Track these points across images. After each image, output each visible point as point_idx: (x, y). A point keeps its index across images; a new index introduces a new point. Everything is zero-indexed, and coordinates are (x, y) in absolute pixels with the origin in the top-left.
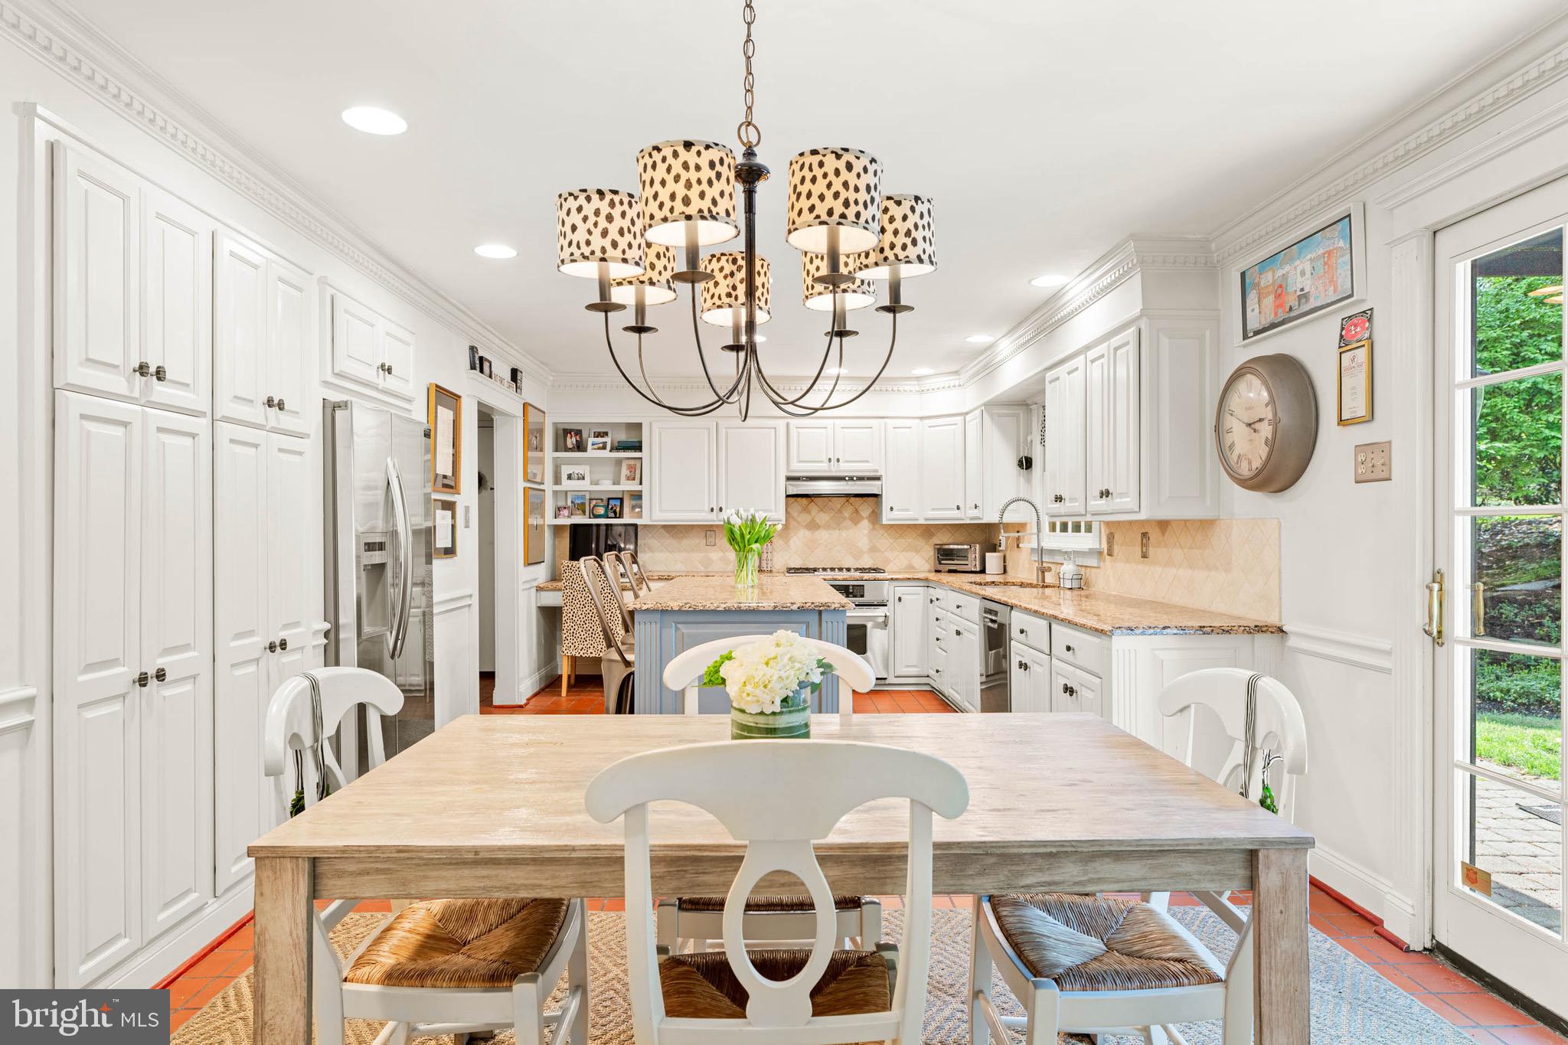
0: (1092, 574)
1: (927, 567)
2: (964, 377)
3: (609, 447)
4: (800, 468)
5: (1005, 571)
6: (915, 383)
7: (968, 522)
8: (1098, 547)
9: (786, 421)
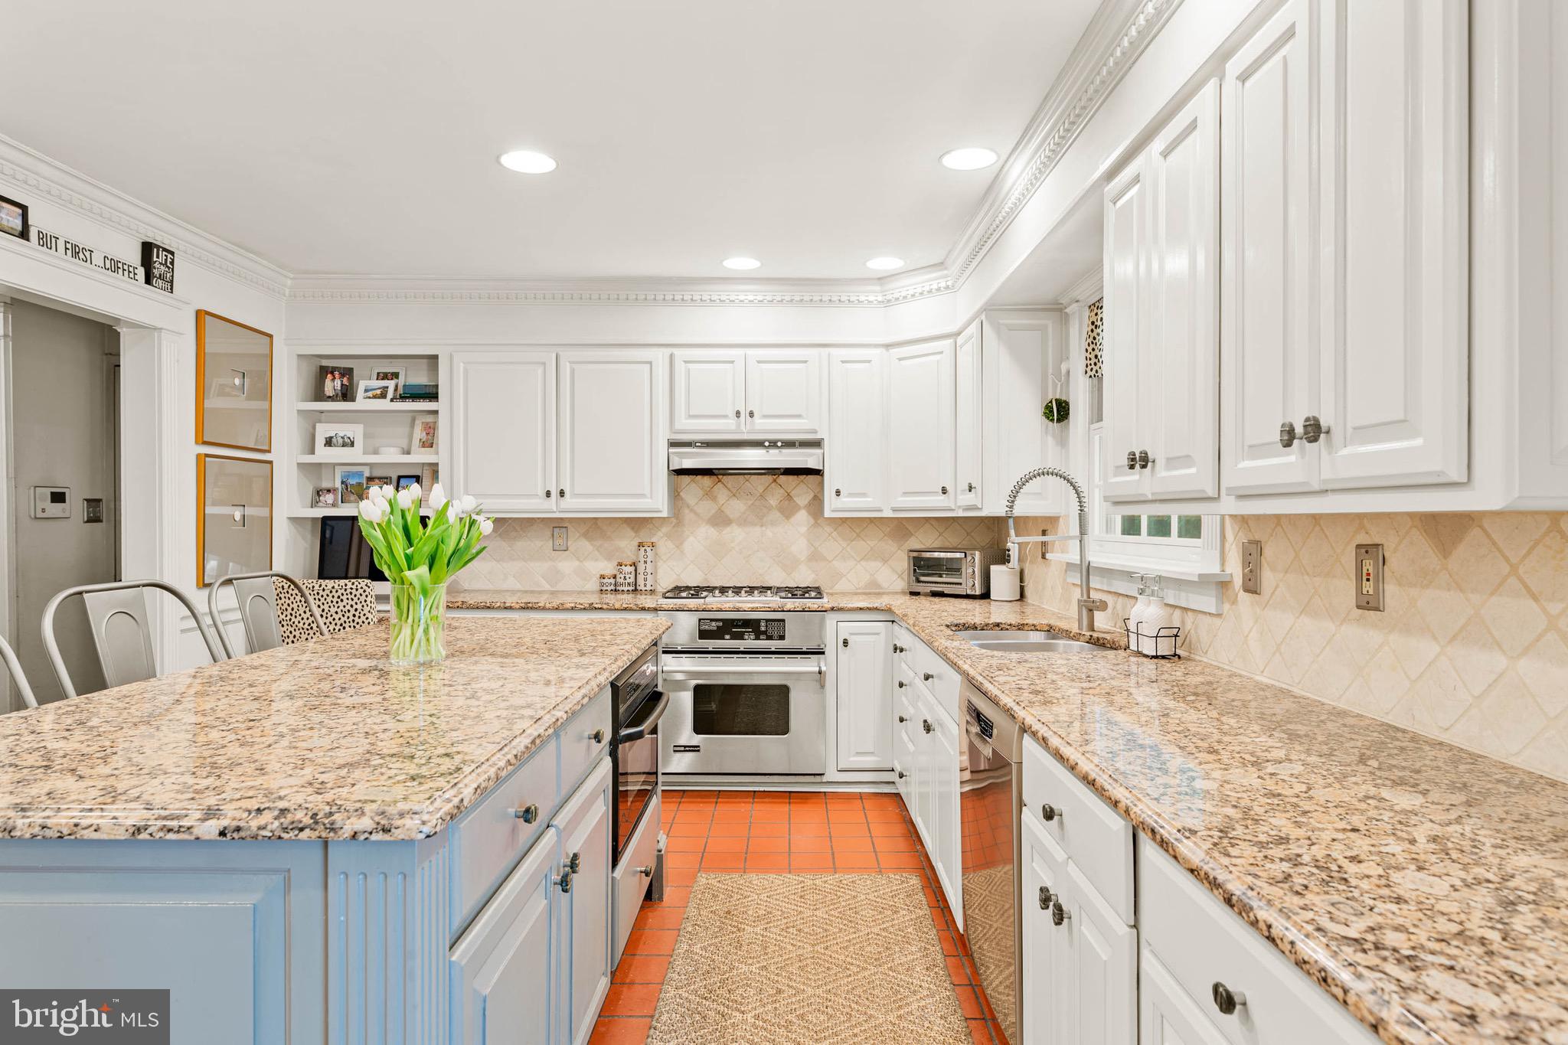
1: (898, 587)
2: (953, 270)
3: (390, 395)
4: (691, 427)
5: (1022, 595)
6: (878, 288)
7: (961, 514)
8: (1216, 570)
9: (669, 351)
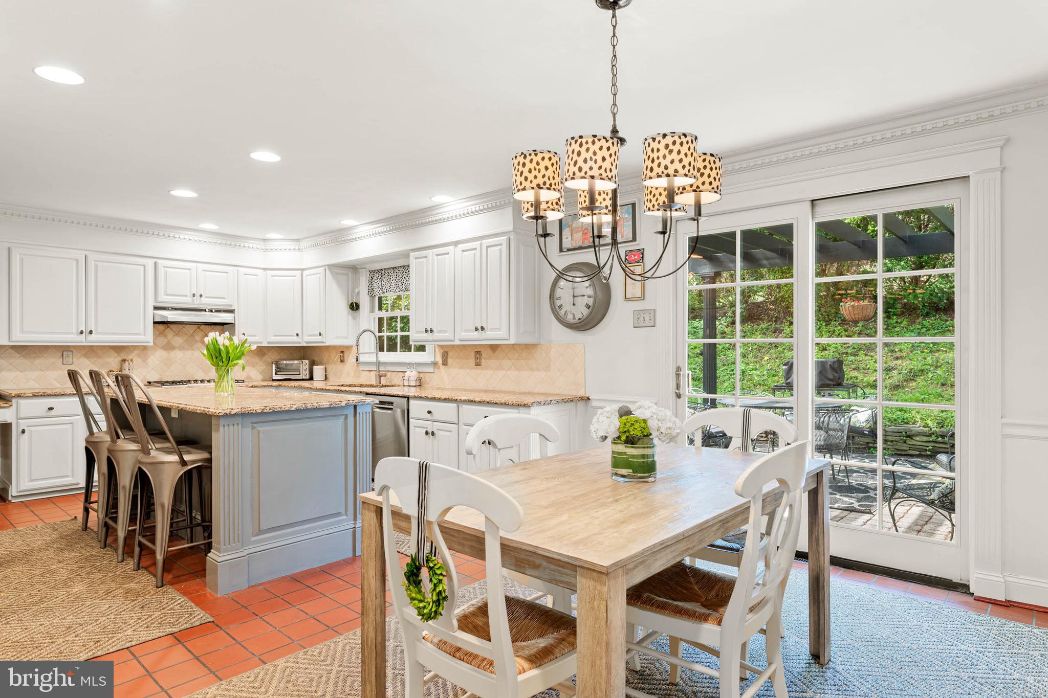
0: (426, 377)
1: (260, 377)
2: (304, 244)
5: (326, 378)
6: (262, 243)
7: (305, 345)
8: (433, 360)
9: (155, 260)
